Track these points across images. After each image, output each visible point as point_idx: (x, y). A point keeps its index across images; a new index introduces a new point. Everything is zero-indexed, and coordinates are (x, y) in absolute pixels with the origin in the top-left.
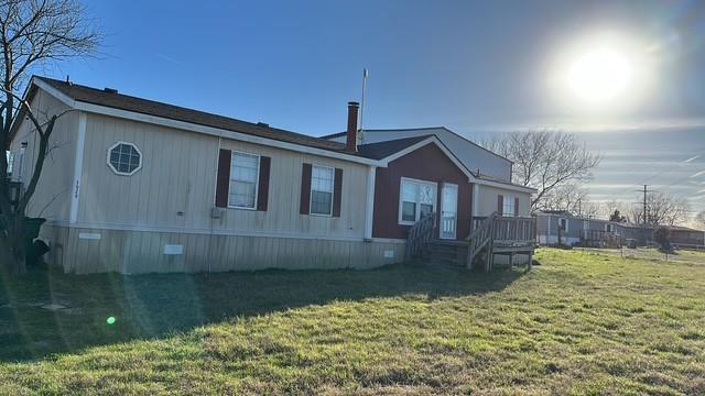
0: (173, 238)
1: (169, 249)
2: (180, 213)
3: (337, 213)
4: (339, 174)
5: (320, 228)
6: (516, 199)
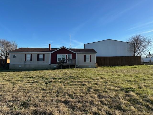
0: (20, 65)
3: (44, 60)
4: (44, 55)
5: (41, 63)
6: (90, 55)
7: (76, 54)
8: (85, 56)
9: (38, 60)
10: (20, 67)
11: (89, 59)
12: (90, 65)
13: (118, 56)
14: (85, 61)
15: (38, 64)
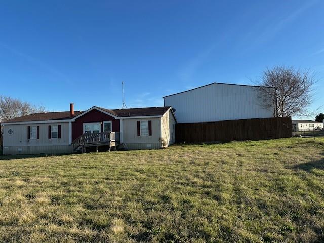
0: (20, 147)
1: (20, 150)
2: (21, 142)
3: (60, 137)
4: (59, 127)
5: (55, 142)
6: (149, 122)
7: (119, 120)
8: (138, 123)
9: (49, 137)
10: (20, 151)
11: (147, 129)
12: (149, 144)
13: (235, 119)
14: (139, 134)
15: (49, 145)
